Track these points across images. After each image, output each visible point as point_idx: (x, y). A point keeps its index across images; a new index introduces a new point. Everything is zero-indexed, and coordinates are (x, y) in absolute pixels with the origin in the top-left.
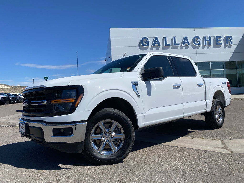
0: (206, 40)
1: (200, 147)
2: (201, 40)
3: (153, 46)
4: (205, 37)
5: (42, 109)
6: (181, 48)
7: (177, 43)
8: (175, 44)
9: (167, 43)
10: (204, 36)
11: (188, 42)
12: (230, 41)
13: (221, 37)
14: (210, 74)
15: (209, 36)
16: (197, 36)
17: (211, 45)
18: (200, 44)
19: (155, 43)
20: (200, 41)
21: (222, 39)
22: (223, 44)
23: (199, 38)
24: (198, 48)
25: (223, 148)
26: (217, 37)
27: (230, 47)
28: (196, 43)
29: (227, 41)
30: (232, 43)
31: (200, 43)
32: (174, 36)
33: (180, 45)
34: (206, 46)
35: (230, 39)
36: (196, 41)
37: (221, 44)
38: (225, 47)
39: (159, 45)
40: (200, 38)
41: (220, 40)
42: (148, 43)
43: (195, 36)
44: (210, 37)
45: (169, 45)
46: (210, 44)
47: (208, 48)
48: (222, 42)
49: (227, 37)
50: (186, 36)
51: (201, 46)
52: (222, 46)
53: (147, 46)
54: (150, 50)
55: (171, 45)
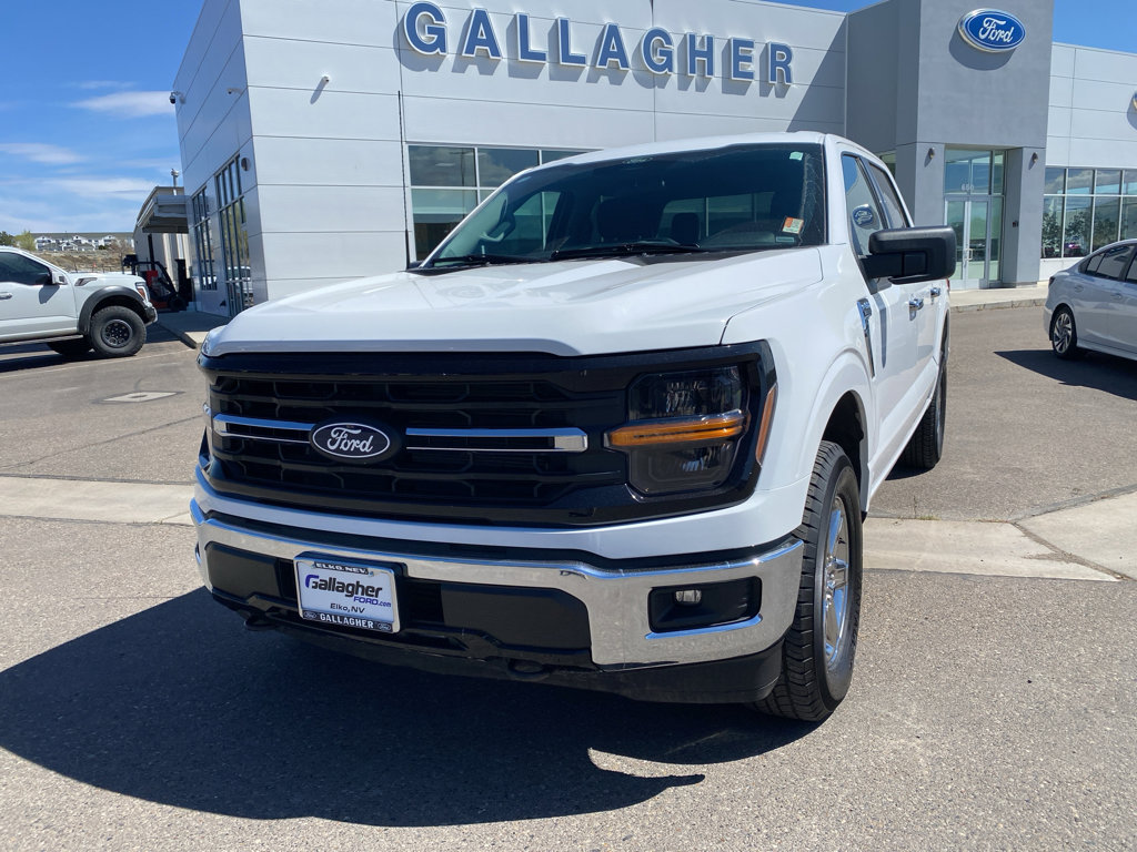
0: (694, 53)
1: (975, 559)
2: (674, 48)
3: (464, 54)
4: (693, 37)
6: (592, 79)
7: (573, 51)
8: (568, 57)
9: (533, 47)
10: (687, 30)
11: (621, 54)
12: (785, 65)
13: (750, 44)
15: (705, 33)
16: (659, 26)
17: (713, 79)
18: (671, 70)
19: (474, 41)
20: (669, 54)
21: (756, 53)
22: (757, 76)
23: (669, 41)
24: (662, 86)
25: (1049, 557)
26: (738, 43)
27: (781, 94)
28: (655, 59)
29: (775, 64)
30: (789, 80)
31: (669, 65)
32: (564, 16)
33: (589, 62)
34: (693, 82)
35: (783, 56)
36: (655, 51)
37: (750, 75)
38: (764, 92)
39: (496, 52)
40: (672, 37)
41: (749, 59)
42: (441, 33)
43: (649, 28)
44: (710, 40)
45: (541, 56)
46: (711, 73)
47: (701, 88)
48: (754, 67)
49: (775, 47)
50: (612, 22)
51: (674, 77)
52: (755, 84)
53: (438, 50)
54: (453, 71)
55: (547, 57)
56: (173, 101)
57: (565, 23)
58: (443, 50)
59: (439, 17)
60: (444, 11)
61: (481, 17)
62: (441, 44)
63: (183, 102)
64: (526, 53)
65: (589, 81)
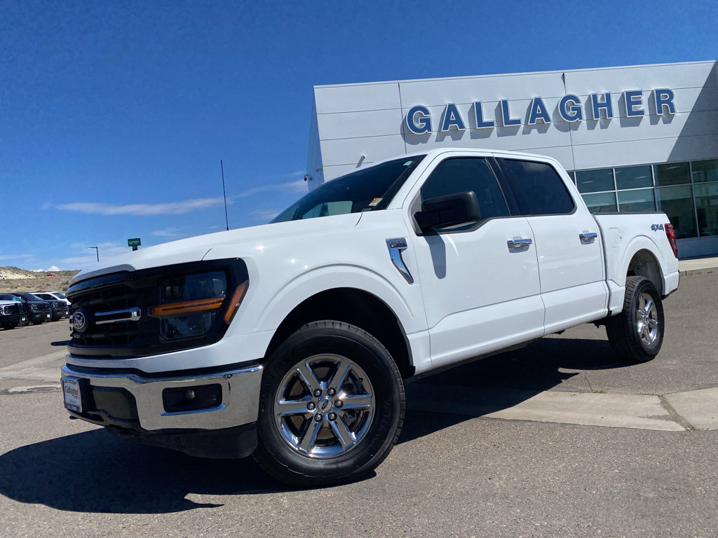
0: (597, 105)
1: (598, 417)
2: (583, 105)
3: (442, 131)
4: (595, 96)
5: (127, 333)
6: (526, 132)
7: (512, 118)
8: (508, 122)
9: (485, 120)
10: (591, 92)
11: (545, 114)
12: (669, 102)
13: (640, 93)
14: (614, 204)
15: (604, 91)
16: (570, 93)
17: (613, 119)
18: (581, 118)
19: (448, 122)
20: (579, 109)
21: (645, 98)
22: (647, 112)
23: (578, 101)
24: (576, 129)
25: (666, 418)
26: (629, 94)
27: (668, 120)
28: (569, 114)
29: (660, 102)
30: (673, 110)
31: (580, 115)
32: (504, 98)
33: (523, 122)
34: (599, 122)
35: (666, 97)
36: (568, 109)
37: (642, 112)
38: (654, 121)
39: (462, 126)
40: (580, 98)
41: (640, 103)
42: (428, 121)
43: (563, 95)
44: (608, 96)
45: (491, 124)
46: (611, 115)
47: (604, 126)
48: (644, 107)
49: (659, 92)
50: (537, 96)
51: (584, 122)
52: (646, 118)
53: (427, 131)
54: (436, 141)
55: (495, 124)
56: (305, 180)
57: (505, 103)
58: (430, 130)
59: (426, 112)
60: (429, 109)
61: (452, 108)
62: (428, 127)
63: (311, 179)
64: (481, 123)
65: (524, 133)
